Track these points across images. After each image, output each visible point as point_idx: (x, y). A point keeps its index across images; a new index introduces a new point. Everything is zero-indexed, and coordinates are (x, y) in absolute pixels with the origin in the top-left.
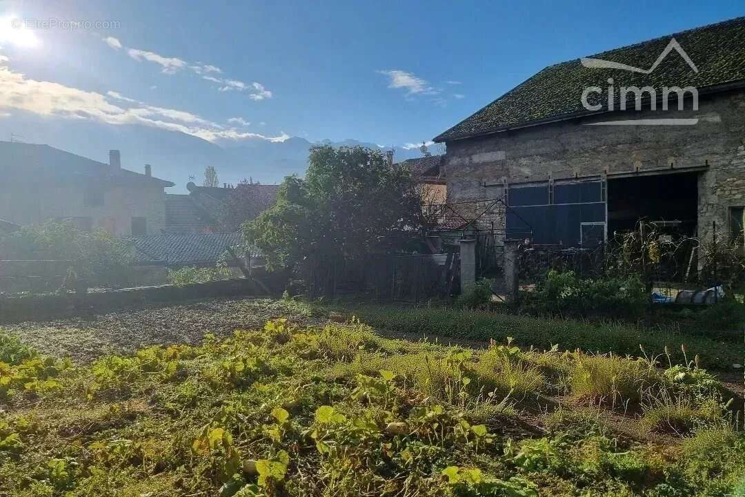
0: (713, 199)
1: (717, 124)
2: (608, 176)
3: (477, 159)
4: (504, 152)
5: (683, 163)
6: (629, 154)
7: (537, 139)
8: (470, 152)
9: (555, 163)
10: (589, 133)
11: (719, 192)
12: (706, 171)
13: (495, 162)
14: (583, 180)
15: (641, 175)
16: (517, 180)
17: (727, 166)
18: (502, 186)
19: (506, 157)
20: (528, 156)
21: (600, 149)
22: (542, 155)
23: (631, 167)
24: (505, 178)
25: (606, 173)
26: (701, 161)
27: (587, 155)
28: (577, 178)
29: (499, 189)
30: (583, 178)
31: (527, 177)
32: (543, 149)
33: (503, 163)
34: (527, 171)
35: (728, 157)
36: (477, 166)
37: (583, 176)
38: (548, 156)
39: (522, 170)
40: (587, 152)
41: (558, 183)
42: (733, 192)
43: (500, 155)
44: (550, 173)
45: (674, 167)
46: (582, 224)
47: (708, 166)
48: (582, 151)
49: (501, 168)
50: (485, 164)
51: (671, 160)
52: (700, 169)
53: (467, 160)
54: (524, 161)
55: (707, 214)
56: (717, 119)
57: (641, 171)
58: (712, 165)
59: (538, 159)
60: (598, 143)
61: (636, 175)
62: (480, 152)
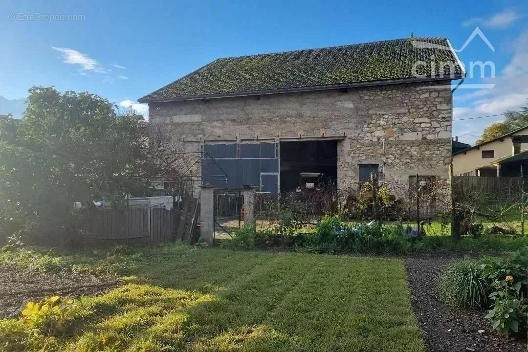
0: (349, 159)
1: (351, 109)
2: (280, 139)
3: (177, 119)
4: (201, 116)
5: (330, 134)
6: (294, 124)
7: (227, 108)
8: (171, 113)
9: (242, 127)
10: (267, 107)
11: (352, 155)
12: (344, 140)
13: (193, 122)
14: (262, 141)
15: (302, 140)
16: (211, 138)
17: (357, 137)
18: (199, 142)
19: (203, 120)
20: (220, 120)
21: (274, 119)
22: (231, 121)
23: (295, 135)
24: (201, 136)
25: (278, 137)
26: (341, 133)
27: (265, 123)
28: (258, 140)
29: (196, 144)
30: (262, 140)
31: (219, 137)
32: (232, 116)
33: (199, 124)
34: (219, 132)
35: (358, 131)
36: (177, 125)
37: (262, 138)
38: (235, 121)
39: (215, 130)
40: (265, 121)
41: (244, 143)
42: (361, 155)
43: (197, 118)
44: (237, 135)
45: (324, 136)
46: (262, 174)
47: (345, 137)
48: (261, 120)
49: (198, 128)
50: (184, 124)
51: (322, 131)
52: (339, 139)
53: (168, 120)
54: (217, 124)
55: (345, 169)
56: (351, 106)
57: (303, 137)
58: (348, 136)
59: (228, 123)
60: (273, 115)
61: (299, 140)
62: (179, 115)
